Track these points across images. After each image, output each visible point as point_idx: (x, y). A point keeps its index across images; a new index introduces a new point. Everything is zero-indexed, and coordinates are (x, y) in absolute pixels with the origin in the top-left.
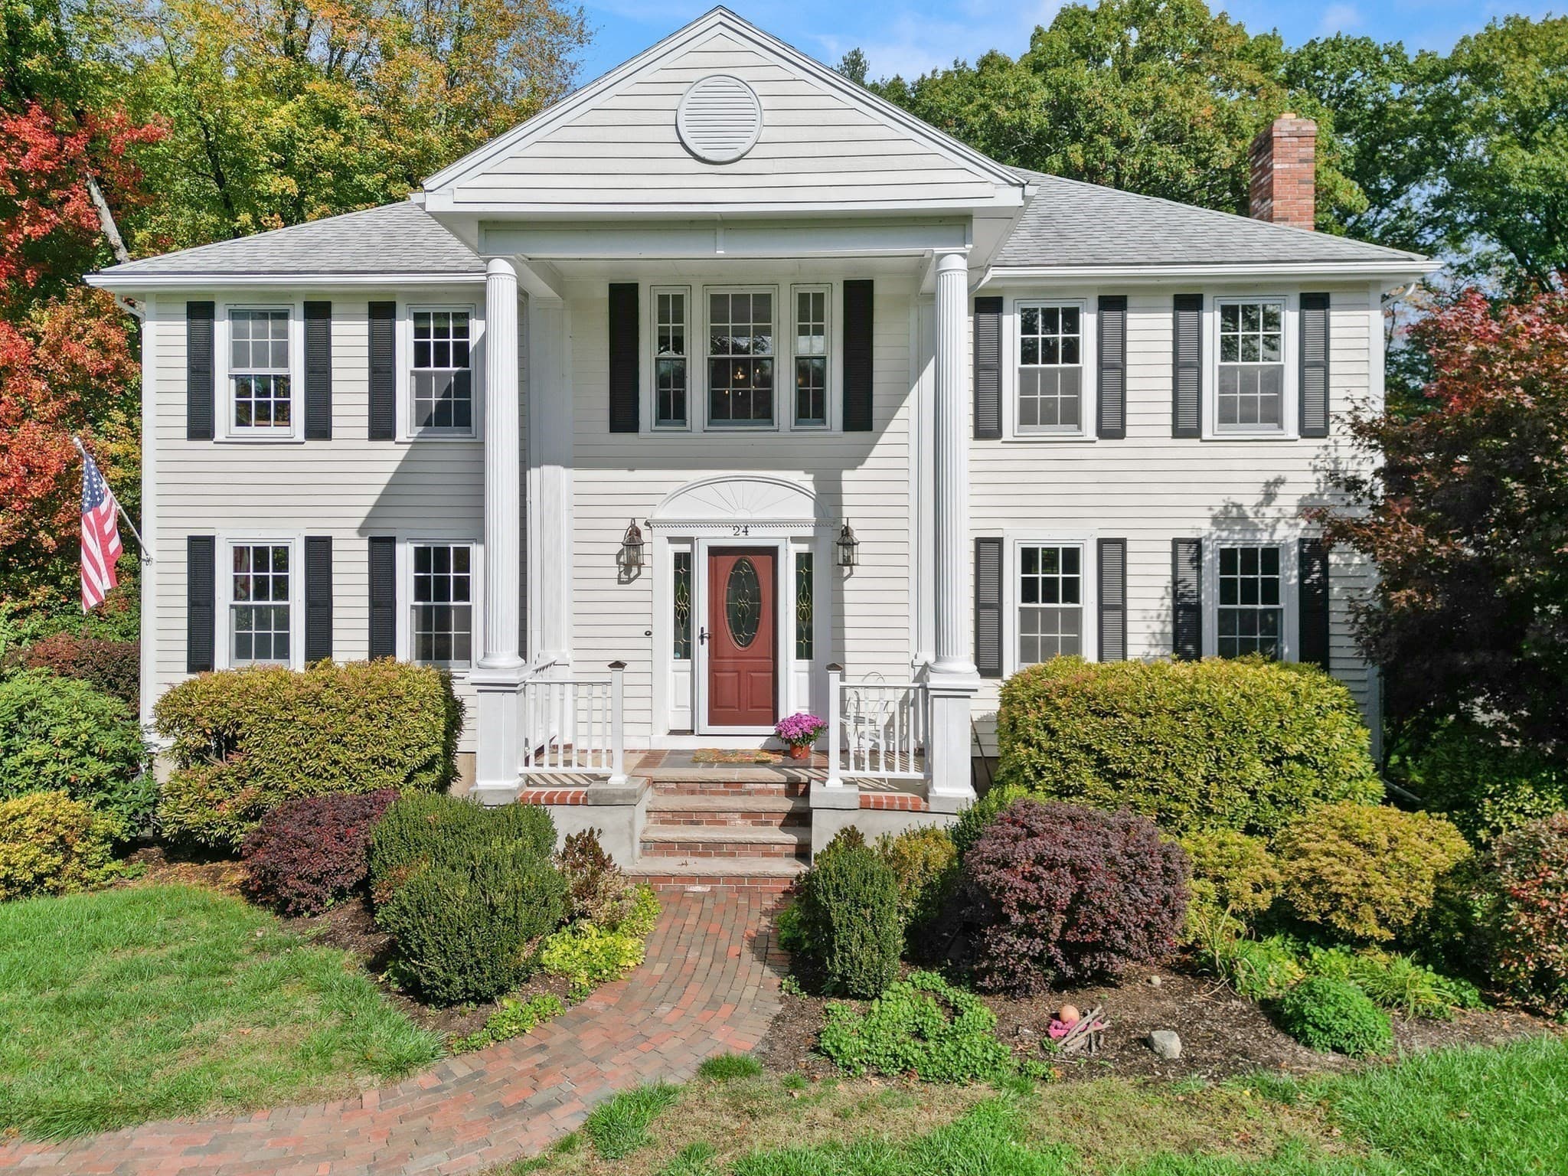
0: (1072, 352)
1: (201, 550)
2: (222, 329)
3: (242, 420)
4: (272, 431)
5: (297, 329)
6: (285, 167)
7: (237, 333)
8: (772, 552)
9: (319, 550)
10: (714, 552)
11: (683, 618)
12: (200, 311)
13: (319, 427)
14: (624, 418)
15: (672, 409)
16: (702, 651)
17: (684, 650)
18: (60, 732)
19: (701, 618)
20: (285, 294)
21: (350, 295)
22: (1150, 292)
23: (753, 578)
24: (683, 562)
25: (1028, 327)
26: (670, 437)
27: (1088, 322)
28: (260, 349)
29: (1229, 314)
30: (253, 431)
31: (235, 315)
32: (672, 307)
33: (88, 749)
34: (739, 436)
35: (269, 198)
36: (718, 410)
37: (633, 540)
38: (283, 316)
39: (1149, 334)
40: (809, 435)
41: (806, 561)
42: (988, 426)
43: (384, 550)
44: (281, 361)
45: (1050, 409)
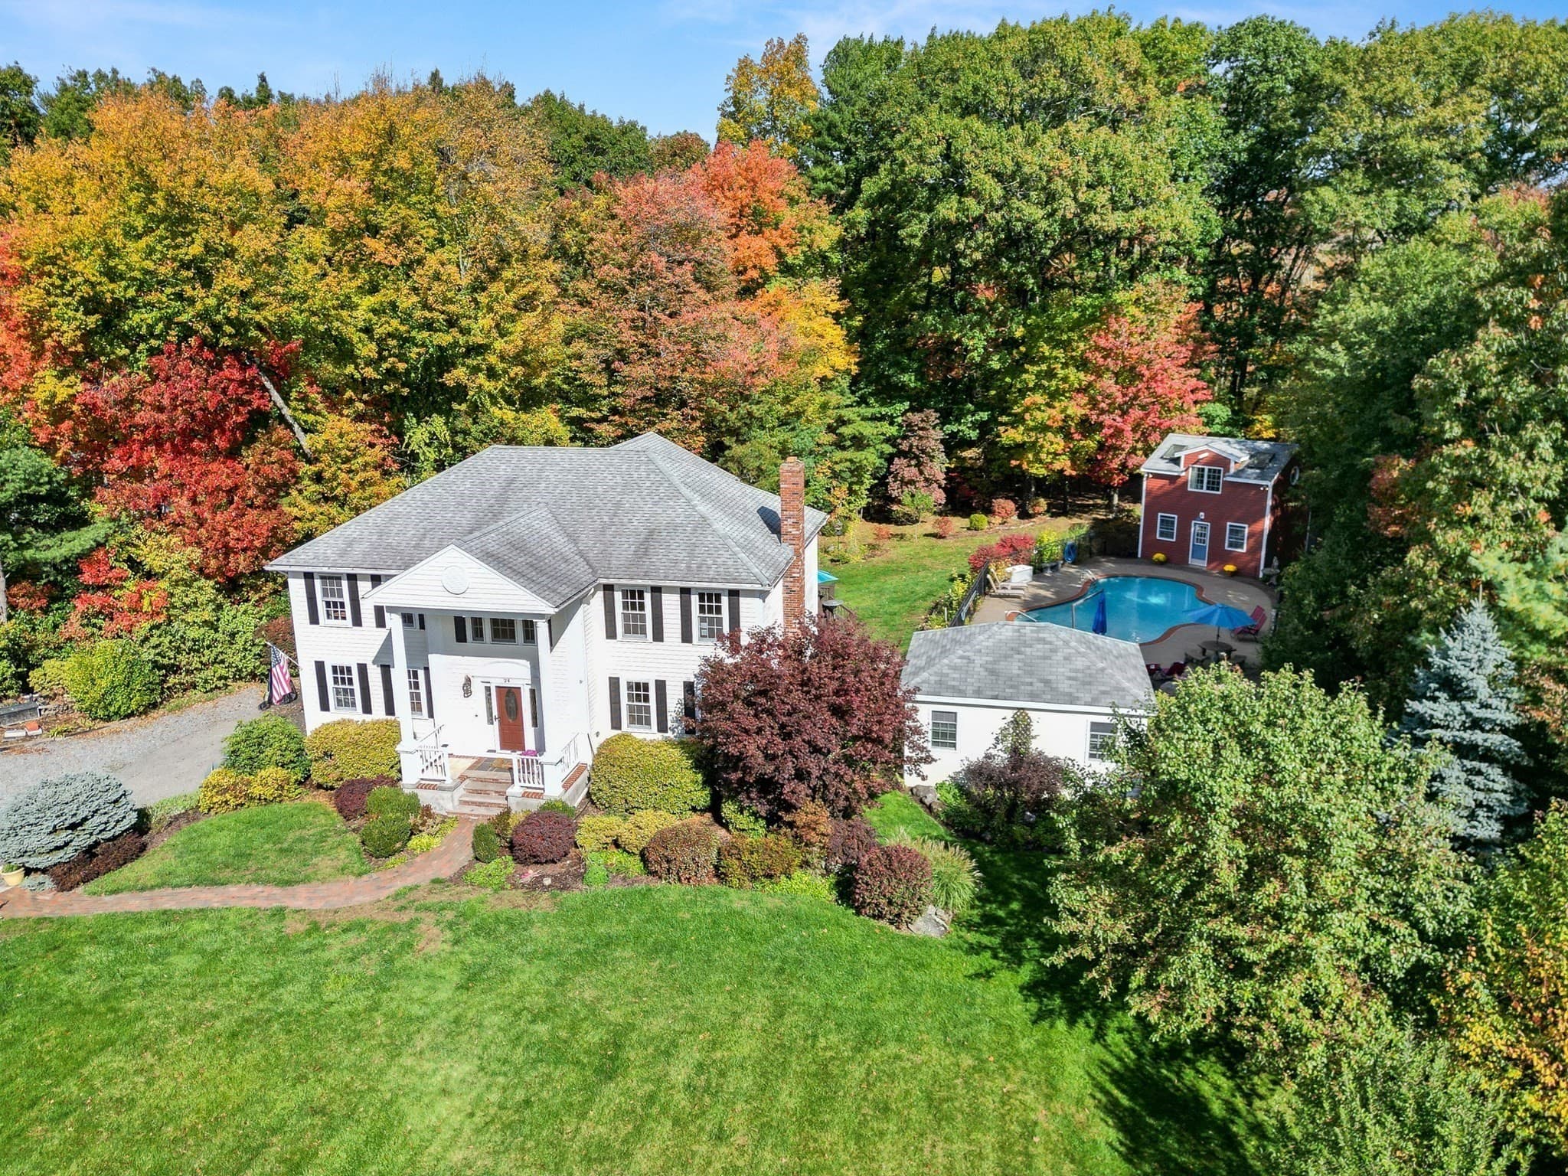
0: (642, 607)
1: (320, 666)
2: (318, 584)
3: (329, 618)
4: (340, 622)
5: (345, 585)
7: (324, 585)
8: (518, 689)
9: (362, 668)
10: (498, 687)
11: (489, 711)
12: (309, 579)
13: (357, 621)
14: (460, 637)
15: (479, 634)
16: (496, 723)
17: (491, 722)
19: (495, 713)
20: (339, 573)
22: (670, 590)
23: (514, 698)
24: (488, 689)
25: (625, 598)
26: (477, 645)
27: (647, 597)
28: (332, 591)
29: (701, 596)
30: (333, 622)
31: (321, 579)
34: (504, 647)
36: (496, 636)
37: (468, 681)
38: (340, 581)
39: (671, 604)
40: (529, 647)
41: (533, 692)
42: (611, 634)
43: (386, 670)
44: (341, 595)
45: (635, 628)
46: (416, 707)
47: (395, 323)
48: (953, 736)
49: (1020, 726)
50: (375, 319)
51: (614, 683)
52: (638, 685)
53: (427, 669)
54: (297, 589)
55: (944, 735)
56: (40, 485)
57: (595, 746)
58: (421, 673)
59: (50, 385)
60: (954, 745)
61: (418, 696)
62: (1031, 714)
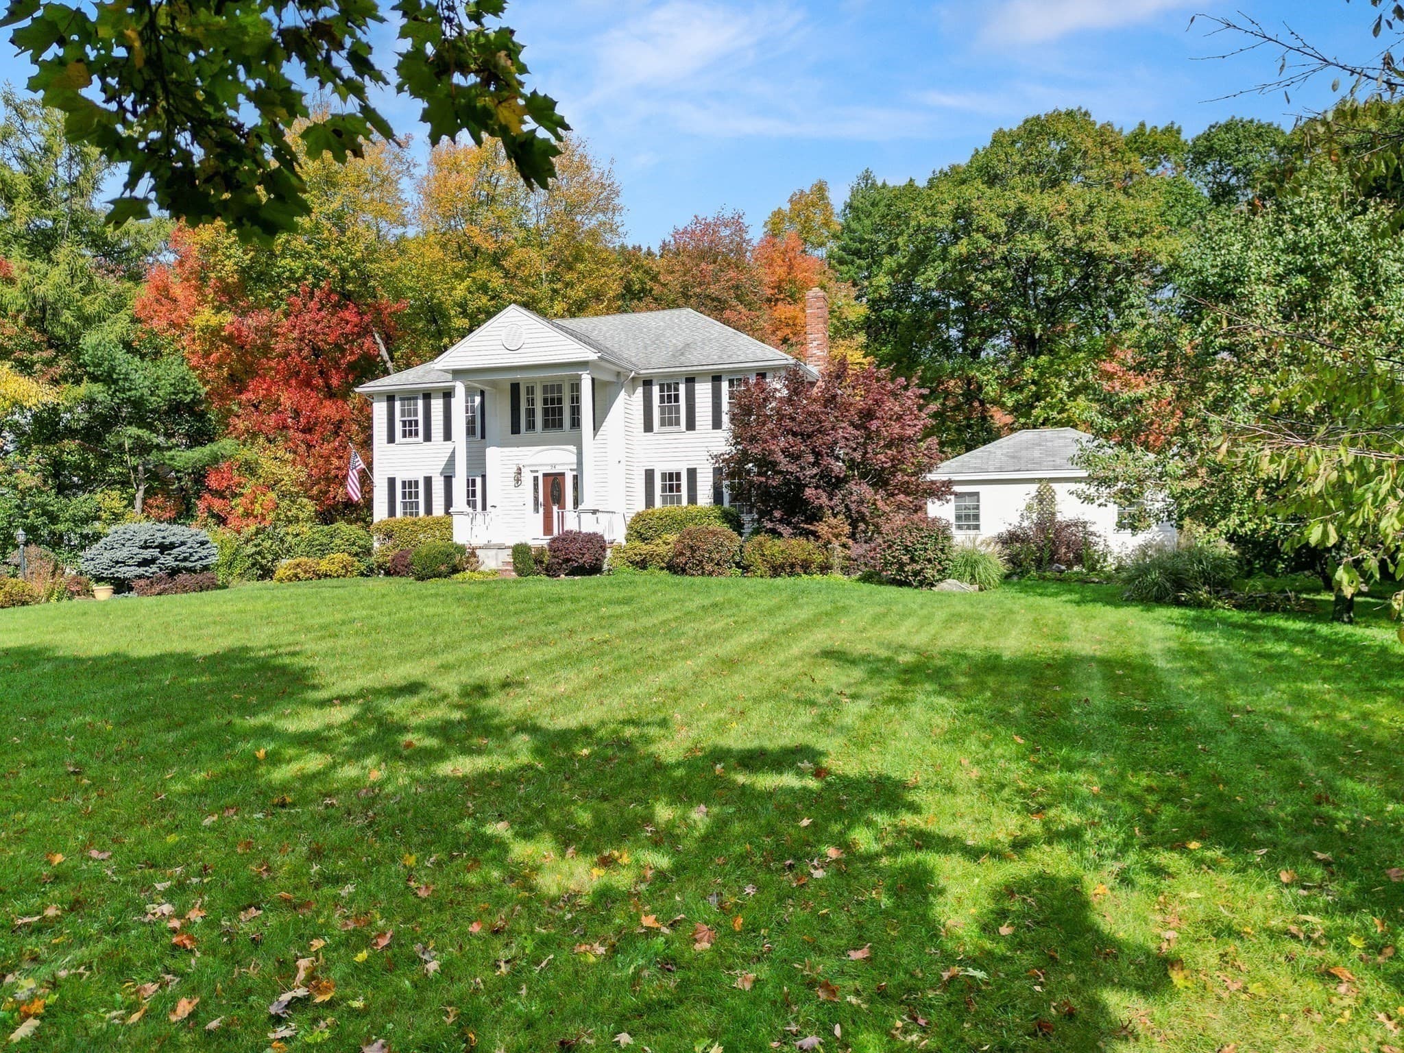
0: (677, 399)
1: (392, 482)
2: (398, 404)
3: (404, 436)
4: (413, 439)
5: (420, 403)
6: (464, 313)
7: (403, 405)
8: (563, 474)
9: (428, 481)
10: (545, 475)
11: (536, 499)
12: (391, 398)
13: (428, 437)
14: (515, 429)
15: (531, 426)
16: (541, 510)
17: (537, 511)
18: (346, 537)
19: (541, 499)
20: (416, 391)
21: (437, 390)
22: (702, 375)
23: (558, 484)
24: (536, 479)
25: (662, 390)
26: (530, 434)
27: (682, 388)
28: (409, 410)
29: (731, 382)
30: (408, 440)
31: (402, 399)
32: (530, 390)
33: (354, 544)
34: (553, 434)
35: (457, 330)
36: (546, 425)
37: (519, 472)
38: (416, 398)
39: (703, 391)
40: (574, 432)
41: (575, 477)
42: (648, 427)
43: (448, 480)
44: (416, 415)
45: (670, 420)
46: (471, 503)
47: (485, 300)
48: (977, 517)
49: (1044, 499)
50: (469, 296)
51: (649, 475)
52: (671, 475)
53: (484, 477)
54: (379, 410)
55: (967, 517)
56: (186, 393)
57: (628, 519)
58: (479, 481)
59: (206, 317)
60: (977, 527)
61: (474, 492)
62: (1055, 486)
